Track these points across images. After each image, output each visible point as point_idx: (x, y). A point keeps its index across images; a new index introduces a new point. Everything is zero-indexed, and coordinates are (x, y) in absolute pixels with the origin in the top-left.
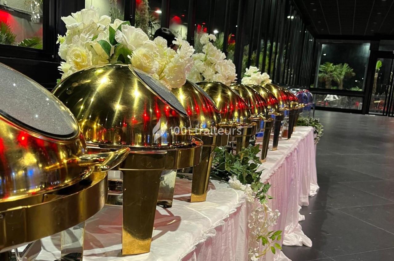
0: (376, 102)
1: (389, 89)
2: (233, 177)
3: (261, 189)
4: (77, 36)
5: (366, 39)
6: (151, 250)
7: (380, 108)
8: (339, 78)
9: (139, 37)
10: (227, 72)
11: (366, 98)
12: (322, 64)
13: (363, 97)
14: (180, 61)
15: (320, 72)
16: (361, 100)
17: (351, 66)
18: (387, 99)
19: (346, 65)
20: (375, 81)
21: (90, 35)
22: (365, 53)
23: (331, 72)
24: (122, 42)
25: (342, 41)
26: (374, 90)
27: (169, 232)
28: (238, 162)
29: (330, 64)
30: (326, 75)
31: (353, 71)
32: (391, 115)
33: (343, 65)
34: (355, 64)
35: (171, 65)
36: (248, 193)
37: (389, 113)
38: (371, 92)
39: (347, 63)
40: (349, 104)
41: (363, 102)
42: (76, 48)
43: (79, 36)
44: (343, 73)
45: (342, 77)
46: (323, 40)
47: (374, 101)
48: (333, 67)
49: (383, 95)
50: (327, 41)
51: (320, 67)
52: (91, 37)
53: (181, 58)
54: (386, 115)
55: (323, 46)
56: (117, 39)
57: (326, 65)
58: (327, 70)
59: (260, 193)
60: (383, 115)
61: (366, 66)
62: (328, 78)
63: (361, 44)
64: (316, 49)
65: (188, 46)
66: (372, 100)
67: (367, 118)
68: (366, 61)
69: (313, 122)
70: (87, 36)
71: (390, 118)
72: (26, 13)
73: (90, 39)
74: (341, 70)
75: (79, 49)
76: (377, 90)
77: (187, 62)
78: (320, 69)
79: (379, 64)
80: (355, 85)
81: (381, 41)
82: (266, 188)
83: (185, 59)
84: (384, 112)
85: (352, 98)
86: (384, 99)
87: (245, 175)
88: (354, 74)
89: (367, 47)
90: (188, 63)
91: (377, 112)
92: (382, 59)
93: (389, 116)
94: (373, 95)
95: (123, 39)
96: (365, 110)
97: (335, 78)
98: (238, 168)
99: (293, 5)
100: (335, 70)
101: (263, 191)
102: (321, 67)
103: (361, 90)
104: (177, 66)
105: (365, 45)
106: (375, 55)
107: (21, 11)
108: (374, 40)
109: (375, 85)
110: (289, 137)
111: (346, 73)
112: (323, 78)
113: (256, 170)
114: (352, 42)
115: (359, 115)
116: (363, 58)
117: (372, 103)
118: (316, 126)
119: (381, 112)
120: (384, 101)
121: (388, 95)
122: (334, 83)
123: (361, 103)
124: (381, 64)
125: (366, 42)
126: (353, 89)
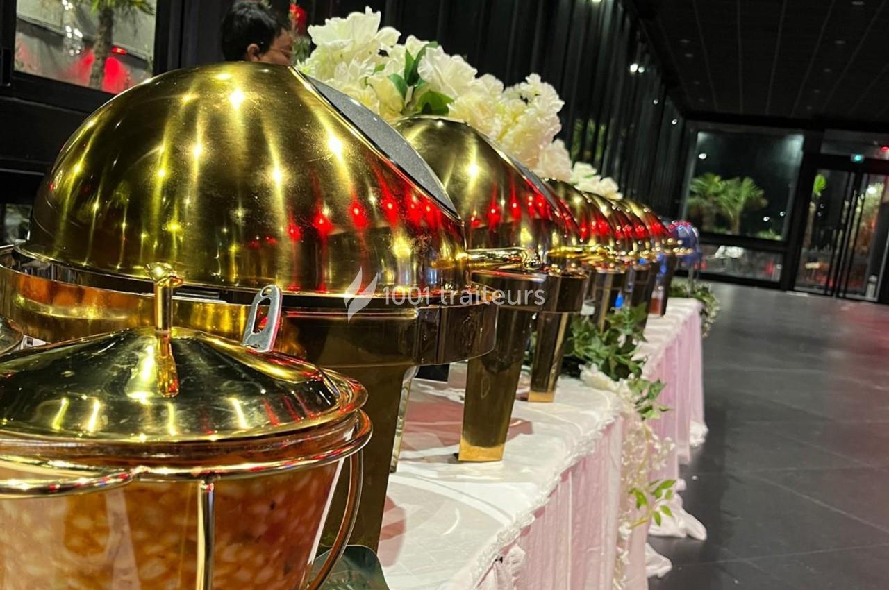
0: (810, 266)
1: (839, 240)
2: (589, 367)
3: (645, 393)
4: (344, 64)
5: (794, 126)
6: (503, 458)
7: (818, 278)
8: (732, 208)
9: (462, 73)
10: (555, 165)
11: (790, 255)
12: (696, 175)
13: (785, 255)
14: (537, 122)
15: (692, 194)
16: (778, 261)
17: (759, 184)
18: (835, 261)
19: (748, 182)
20: (811, 220)
21: (369, 64)
22: (790, 158)
23: (716, 195)
24: (433, 80)
25: (741, 129)
26: (808, 240)
27: (521, 435)
28: (597, 339)
29: (713, 178)
30: (703, 200)
31: (764, 196)
32: (841, 295)
33: (742, 180)
34: (768, 180)
35: (519, 128)
36: (623, 396)
37: (839, 291)
38: (800, 243)
39: (751, 176)
40: (751, 267)
41: (784, 264)
42: (350, 86)
43: (348, 65)
44: (743, 199)
45: (739, 208)
46: (702, 124)
47: (805, 263)
48: (719, 184)
49: (827, 251)
50: (710, 126)
51: (692, 183)
52: (373, 67)
53: (541, 115)
54: (831, 295)
55: (701, 136)
56: (424, 73)
57: (706, 179)
58: (707, 190)
59: (644, 399)
60: (825, 295)
61: (792, 186)
62: (708, 208)
63: (782, 138)
64: (686, 142)
65: (552, 95)
66: (803, 259)
67: (790, 298)
68: (792, 175)
69: (698, 291)
70: (364, 65)
71: (840, 301)
72: (43, 25)
73: (370, 71)
74: (737, 192)
75: (355, 88)
76: (813, 240)
77: (549, 124)
78: (692, 188)
79: (820, 182)
80: (766, 227)
81: (828, 131)
82: (655, 391)
83: (547, 118)
84: (826, 288)
85: (759, 255)
86: (829, 258)
87: (613, 364)
88: (764, 202)
89: (795, 145)
90: (550, 127)
91: (811, 286)
92: (827, 172)
93: (838, 297)
94: (804, 250)
95: (434, 75)
96: (787, 283)
97: (724, 210)
98: (598, 351)
99: (643, 41)
100: (724, 192)
101: (648, 397)
102: (694, 184)
103: (778, 238)
104: (531, 132)
105: (792, 139)
106: (812, 161)
107: (33, 19)
108: (812, 128)
109: (809, 229)
110: (663, 312)
111: (749, 199)
112: (698, 208)
113: (632, 356)
114: (764, 130)
115: (774, 293)
116: (785, 167)
117: (801, 268)
118: (705, 299)
119: (820, 288)
120: (827, 265)
121: (837, 252)
122: (722, 220)
123: (779, 267)
124: (823, 182)
125: (795, 133)
126: (763, 235)
